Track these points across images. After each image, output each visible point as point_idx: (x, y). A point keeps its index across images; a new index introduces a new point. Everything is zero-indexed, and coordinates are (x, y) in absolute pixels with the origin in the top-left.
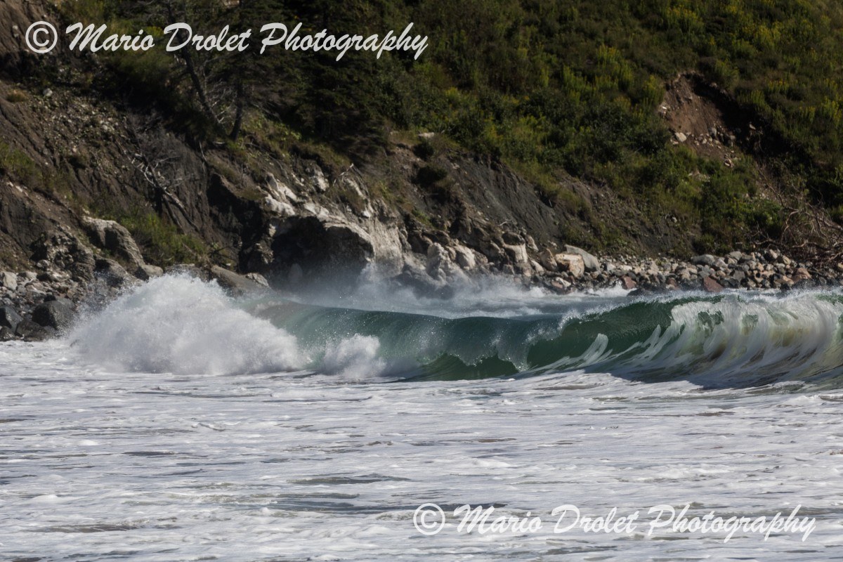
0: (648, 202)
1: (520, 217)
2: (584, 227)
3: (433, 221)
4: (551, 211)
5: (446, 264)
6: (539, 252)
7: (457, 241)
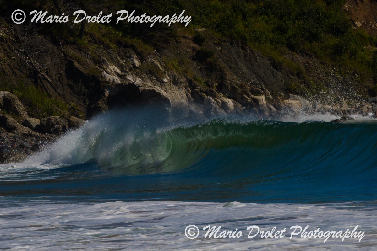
0: (339, 65)
1: (260, 78)
2: (301, 82)
3: (206, 83)
4: (280, 74)
5: (216, 109)
6: (273, 99)
7: (222, 95)
